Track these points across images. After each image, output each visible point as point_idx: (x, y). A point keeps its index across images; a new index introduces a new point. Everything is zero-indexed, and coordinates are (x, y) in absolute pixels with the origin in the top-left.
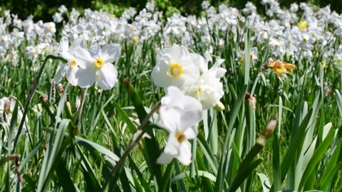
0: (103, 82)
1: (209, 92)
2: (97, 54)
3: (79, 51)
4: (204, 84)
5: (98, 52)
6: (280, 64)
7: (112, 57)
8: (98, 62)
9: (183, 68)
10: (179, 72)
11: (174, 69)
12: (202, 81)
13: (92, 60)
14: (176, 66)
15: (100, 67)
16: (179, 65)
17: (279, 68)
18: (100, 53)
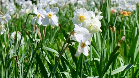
0: (52, 23)
1: (95, 27)
2: (49, 12)
3: (41, 11)
4: (93, 23)
5: (49, 10)
6: (125, 12)
7: (55, 13)
8: (50, 15)
9: (85, 17)
10: (83, 19)
11: (81, 18)
12: (92, 22)
13: (47, 14)
14: (82, 17)
15: (51, 17)
16: (83, 16)
17: (125, 14)
18: (50, 12)
